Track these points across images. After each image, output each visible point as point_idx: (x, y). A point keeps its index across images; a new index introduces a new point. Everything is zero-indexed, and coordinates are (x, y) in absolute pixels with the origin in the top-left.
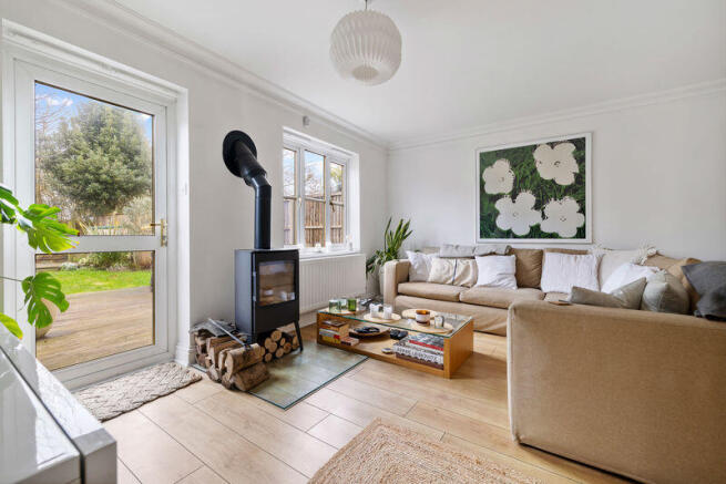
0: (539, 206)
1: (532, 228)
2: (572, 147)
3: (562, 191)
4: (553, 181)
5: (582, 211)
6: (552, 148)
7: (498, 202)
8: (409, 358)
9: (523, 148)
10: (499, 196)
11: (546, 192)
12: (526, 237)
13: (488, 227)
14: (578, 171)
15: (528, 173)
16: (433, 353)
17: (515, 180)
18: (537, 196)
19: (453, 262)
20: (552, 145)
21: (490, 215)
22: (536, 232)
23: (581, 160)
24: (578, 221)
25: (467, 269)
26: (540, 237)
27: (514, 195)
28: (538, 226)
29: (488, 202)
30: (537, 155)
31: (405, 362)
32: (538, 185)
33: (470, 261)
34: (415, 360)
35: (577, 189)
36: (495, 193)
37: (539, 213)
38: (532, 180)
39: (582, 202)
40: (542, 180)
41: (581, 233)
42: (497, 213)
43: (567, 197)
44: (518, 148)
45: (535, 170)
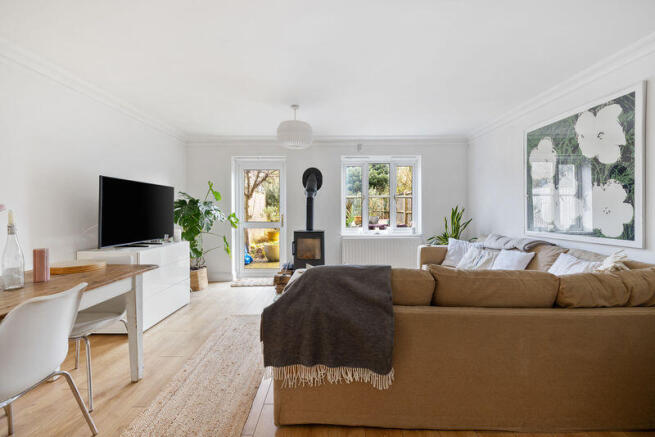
2: (618, 109)
3: (607, 173)
4: (596, 159)
5: (630, 200)
6: (595, 115)
9: (563, 121)
10: (543, 181)
14: (624, 143)
15: (570, 151)
17: (557, 163)
18: (579, 180)
20: (594, 111)
23: (629, 126)
24: (624, 214)
27: (556, 180)
30: (579, 128)
32: (581, 166)
35: (623, 169)
36: (540, 178)
39: (629, 187)
40: (585, 160)
41: (628, 232)
43: (612, 180)
45: (577, 147)
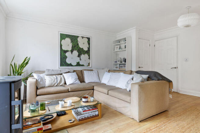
0: (79, 56)
1: (77, 63)
2: (87, 40)
3: (85, 52)
4: (83, 49)
5: (89, 58)
7: (67, 53)
8: (85, 119)
9: (75, 36)
10: (67, 51)
11: (81, 52)
12: (75, 66)
13: (63, 62)
14: (88, 47)
15: (76, 45)
16: (94, 112)
17: (72, 46)
18: (79, 53)
19: (55, 76)
20: (83, 37)
21: (64, 58)
22: (78, 64)
23: (89, 44)
24: (88, 61)
25: (61, 79)
26: (79, 66)
27: (72, 51)
28: (79, 62)
29: (63, 53)
30: (79, 39)
31: (85, 121)
32: (79, 49)
33: (61, 76)
34: (88, 118)
35: (88, 52)
36: (66, 50)
37: (79, 58)
38: (77, 47)
39: (89, 56)
40: (80, 48)
41: (89, 65)
42: (66, 57)
43: (86, 54)
44: (73, 36)
45: (78, 44)
